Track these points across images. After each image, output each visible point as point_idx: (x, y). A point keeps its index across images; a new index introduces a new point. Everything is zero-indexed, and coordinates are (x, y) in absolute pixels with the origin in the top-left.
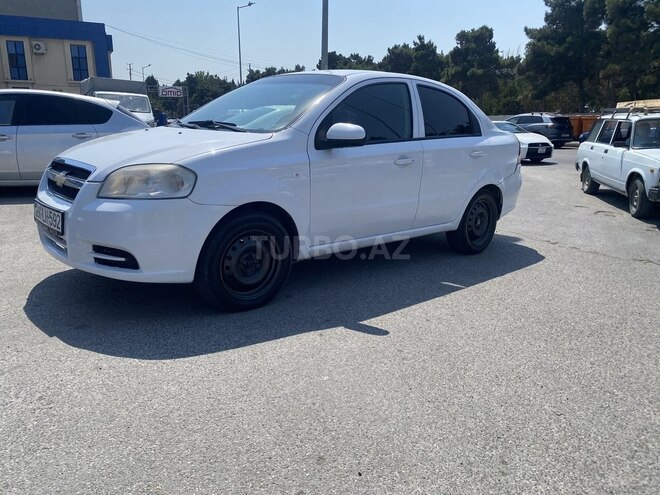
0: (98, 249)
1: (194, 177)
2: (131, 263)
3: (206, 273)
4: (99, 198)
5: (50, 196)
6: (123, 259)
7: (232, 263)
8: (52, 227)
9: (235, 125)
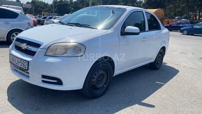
0: (44, 77)
1: (84, 48)
2: (59, 82)
3: (87, 85)
4: (45, 56)
5: (17, 52)
6: (56, 81)
7: (95, 80)
8: (22, 67)
9: (90, 26)
